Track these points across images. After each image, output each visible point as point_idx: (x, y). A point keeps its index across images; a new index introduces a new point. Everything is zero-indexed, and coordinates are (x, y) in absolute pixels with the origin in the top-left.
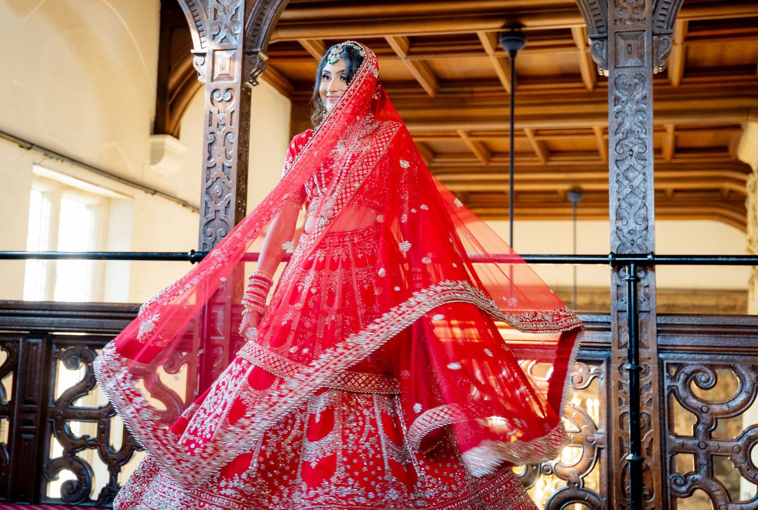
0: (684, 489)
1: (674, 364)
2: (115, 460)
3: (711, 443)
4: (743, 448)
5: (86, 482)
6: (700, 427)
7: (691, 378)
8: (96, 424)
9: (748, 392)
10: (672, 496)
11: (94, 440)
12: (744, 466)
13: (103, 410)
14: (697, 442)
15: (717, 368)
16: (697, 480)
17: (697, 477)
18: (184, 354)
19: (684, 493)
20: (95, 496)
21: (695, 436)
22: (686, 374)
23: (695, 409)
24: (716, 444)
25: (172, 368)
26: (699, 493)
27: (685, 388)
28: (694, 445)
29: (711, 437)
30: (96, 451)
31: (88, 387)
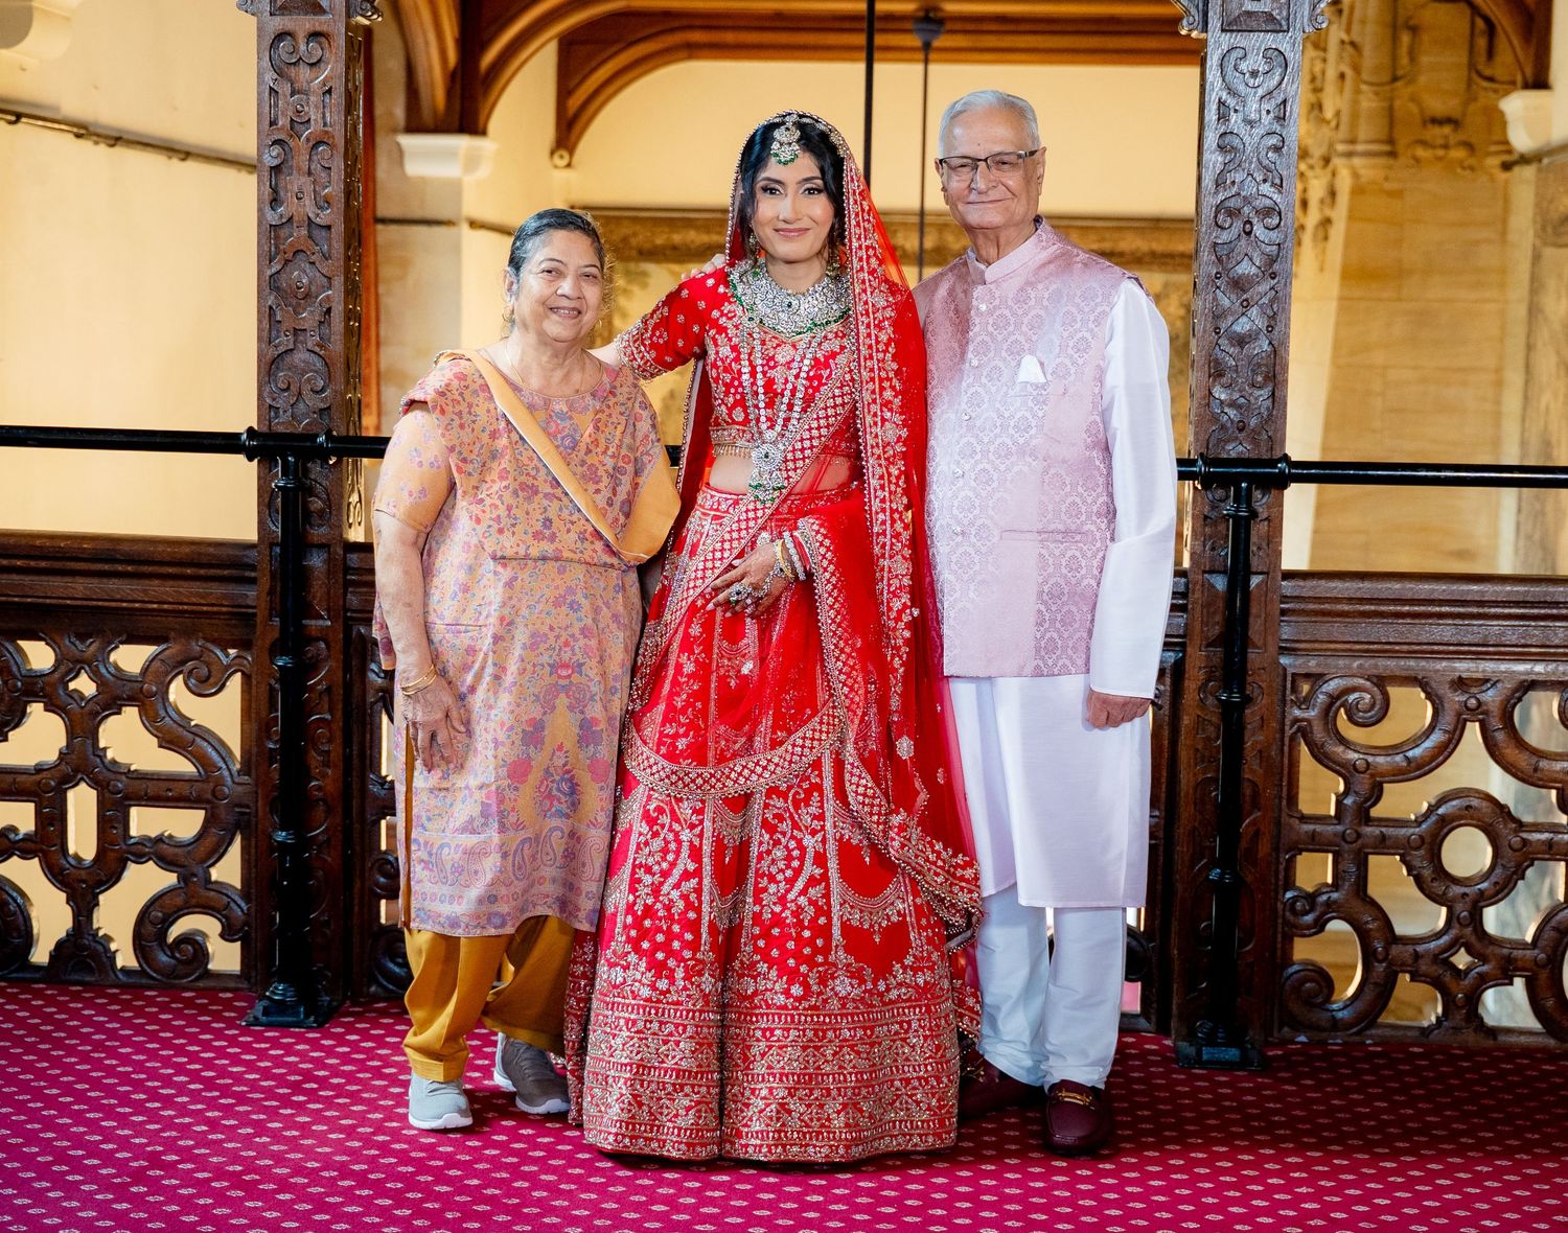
0: (1309, 918)
1: (1307, 676)
2: (84, 881)
3: (1368, 830)
4: (1428, 840)
5: (18, 929)
6: (1348, 801)
7: (1338, 704)
8: (31, 807)
9: (1446, 731)
10: (1283, 932)
11: (28, 838)
12: (1427, 873)
13: (44, 774)
14: (1340, 828)
15: (1390, 684)
16: (1335, 902)
17: (1335, 895)
18: (232, 652)
19: (1308, 927)
20: (40, 955)
21: (1339, 816)
22: (1330, 696)
23: (1342, 765)
24: (1377, 831)
25: (206, 685)
26: (1337, 926)
27: (1326, 724)
28: (1335, 834)
29: (1368, 820)
30: (35, 864)
31: (7, 724)
